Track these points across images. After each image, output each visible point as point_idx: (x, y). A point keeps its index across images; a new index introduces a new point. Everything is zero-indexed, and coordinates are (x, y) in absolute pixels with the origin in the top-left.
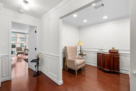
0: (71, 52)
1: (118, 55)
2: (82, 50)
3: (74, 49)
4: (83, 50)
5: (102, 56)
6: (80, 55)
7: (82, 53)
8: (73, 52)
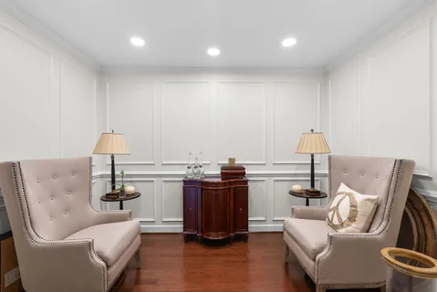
0: (53, 196)
1: (246, 182)
2: (117, 173)
3: (74, 172)
4: (125, 173)
5: (202, 189)
6: (109, 197)
7: (122, 191)
8: (70, 191)
